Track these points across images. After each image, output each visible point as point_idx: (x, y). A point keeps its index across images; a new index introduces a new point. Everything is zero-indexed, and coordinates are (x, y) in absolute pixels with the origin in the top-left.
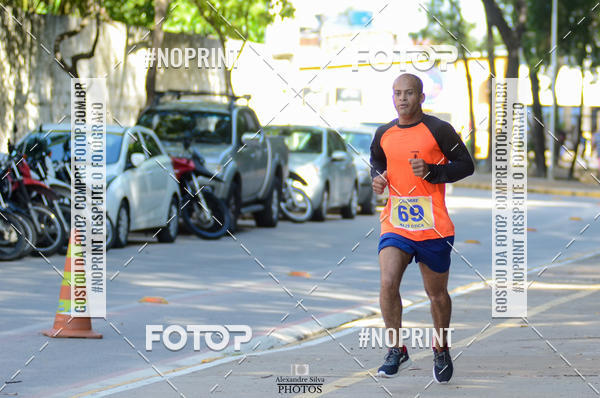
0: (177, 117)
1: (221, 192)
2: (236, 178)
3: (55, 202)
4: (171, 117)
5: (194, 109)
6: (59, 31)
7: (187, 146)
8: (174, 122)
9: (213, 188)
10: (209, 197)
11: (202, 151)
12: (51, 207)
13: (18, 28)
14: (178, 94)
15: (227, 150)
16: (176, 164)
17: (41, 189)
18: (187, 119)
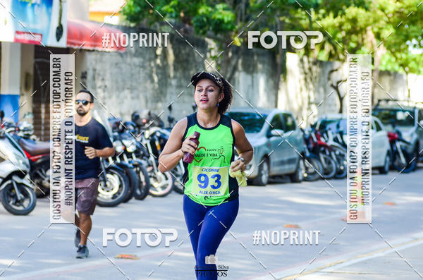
0: (387, 112)
1: (410, 149)
2: (417, 143)
3: (333, 154)
4: (384, 112)
5: (395, 108)
6: (329, 69)
7: (394, 126)
8: (386, 115)
9: (406, 147)
10: (404, 152)
11: (401, 129)
12: (330, 155)
13: (310, 69)
14: (387, 100)
15: (413, 129)
16: (389, 136)
17: (325, 146)
18: (392, 113)
